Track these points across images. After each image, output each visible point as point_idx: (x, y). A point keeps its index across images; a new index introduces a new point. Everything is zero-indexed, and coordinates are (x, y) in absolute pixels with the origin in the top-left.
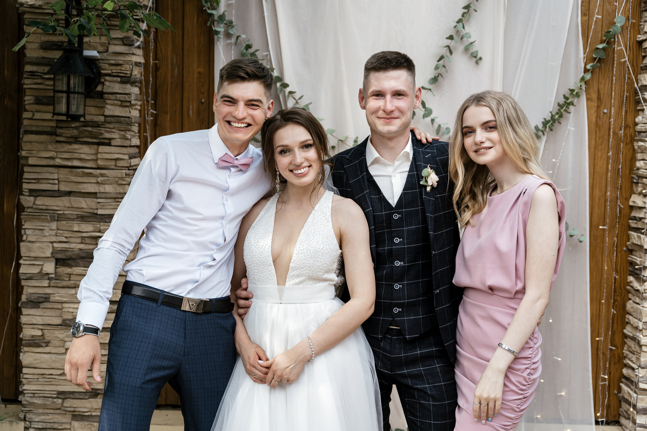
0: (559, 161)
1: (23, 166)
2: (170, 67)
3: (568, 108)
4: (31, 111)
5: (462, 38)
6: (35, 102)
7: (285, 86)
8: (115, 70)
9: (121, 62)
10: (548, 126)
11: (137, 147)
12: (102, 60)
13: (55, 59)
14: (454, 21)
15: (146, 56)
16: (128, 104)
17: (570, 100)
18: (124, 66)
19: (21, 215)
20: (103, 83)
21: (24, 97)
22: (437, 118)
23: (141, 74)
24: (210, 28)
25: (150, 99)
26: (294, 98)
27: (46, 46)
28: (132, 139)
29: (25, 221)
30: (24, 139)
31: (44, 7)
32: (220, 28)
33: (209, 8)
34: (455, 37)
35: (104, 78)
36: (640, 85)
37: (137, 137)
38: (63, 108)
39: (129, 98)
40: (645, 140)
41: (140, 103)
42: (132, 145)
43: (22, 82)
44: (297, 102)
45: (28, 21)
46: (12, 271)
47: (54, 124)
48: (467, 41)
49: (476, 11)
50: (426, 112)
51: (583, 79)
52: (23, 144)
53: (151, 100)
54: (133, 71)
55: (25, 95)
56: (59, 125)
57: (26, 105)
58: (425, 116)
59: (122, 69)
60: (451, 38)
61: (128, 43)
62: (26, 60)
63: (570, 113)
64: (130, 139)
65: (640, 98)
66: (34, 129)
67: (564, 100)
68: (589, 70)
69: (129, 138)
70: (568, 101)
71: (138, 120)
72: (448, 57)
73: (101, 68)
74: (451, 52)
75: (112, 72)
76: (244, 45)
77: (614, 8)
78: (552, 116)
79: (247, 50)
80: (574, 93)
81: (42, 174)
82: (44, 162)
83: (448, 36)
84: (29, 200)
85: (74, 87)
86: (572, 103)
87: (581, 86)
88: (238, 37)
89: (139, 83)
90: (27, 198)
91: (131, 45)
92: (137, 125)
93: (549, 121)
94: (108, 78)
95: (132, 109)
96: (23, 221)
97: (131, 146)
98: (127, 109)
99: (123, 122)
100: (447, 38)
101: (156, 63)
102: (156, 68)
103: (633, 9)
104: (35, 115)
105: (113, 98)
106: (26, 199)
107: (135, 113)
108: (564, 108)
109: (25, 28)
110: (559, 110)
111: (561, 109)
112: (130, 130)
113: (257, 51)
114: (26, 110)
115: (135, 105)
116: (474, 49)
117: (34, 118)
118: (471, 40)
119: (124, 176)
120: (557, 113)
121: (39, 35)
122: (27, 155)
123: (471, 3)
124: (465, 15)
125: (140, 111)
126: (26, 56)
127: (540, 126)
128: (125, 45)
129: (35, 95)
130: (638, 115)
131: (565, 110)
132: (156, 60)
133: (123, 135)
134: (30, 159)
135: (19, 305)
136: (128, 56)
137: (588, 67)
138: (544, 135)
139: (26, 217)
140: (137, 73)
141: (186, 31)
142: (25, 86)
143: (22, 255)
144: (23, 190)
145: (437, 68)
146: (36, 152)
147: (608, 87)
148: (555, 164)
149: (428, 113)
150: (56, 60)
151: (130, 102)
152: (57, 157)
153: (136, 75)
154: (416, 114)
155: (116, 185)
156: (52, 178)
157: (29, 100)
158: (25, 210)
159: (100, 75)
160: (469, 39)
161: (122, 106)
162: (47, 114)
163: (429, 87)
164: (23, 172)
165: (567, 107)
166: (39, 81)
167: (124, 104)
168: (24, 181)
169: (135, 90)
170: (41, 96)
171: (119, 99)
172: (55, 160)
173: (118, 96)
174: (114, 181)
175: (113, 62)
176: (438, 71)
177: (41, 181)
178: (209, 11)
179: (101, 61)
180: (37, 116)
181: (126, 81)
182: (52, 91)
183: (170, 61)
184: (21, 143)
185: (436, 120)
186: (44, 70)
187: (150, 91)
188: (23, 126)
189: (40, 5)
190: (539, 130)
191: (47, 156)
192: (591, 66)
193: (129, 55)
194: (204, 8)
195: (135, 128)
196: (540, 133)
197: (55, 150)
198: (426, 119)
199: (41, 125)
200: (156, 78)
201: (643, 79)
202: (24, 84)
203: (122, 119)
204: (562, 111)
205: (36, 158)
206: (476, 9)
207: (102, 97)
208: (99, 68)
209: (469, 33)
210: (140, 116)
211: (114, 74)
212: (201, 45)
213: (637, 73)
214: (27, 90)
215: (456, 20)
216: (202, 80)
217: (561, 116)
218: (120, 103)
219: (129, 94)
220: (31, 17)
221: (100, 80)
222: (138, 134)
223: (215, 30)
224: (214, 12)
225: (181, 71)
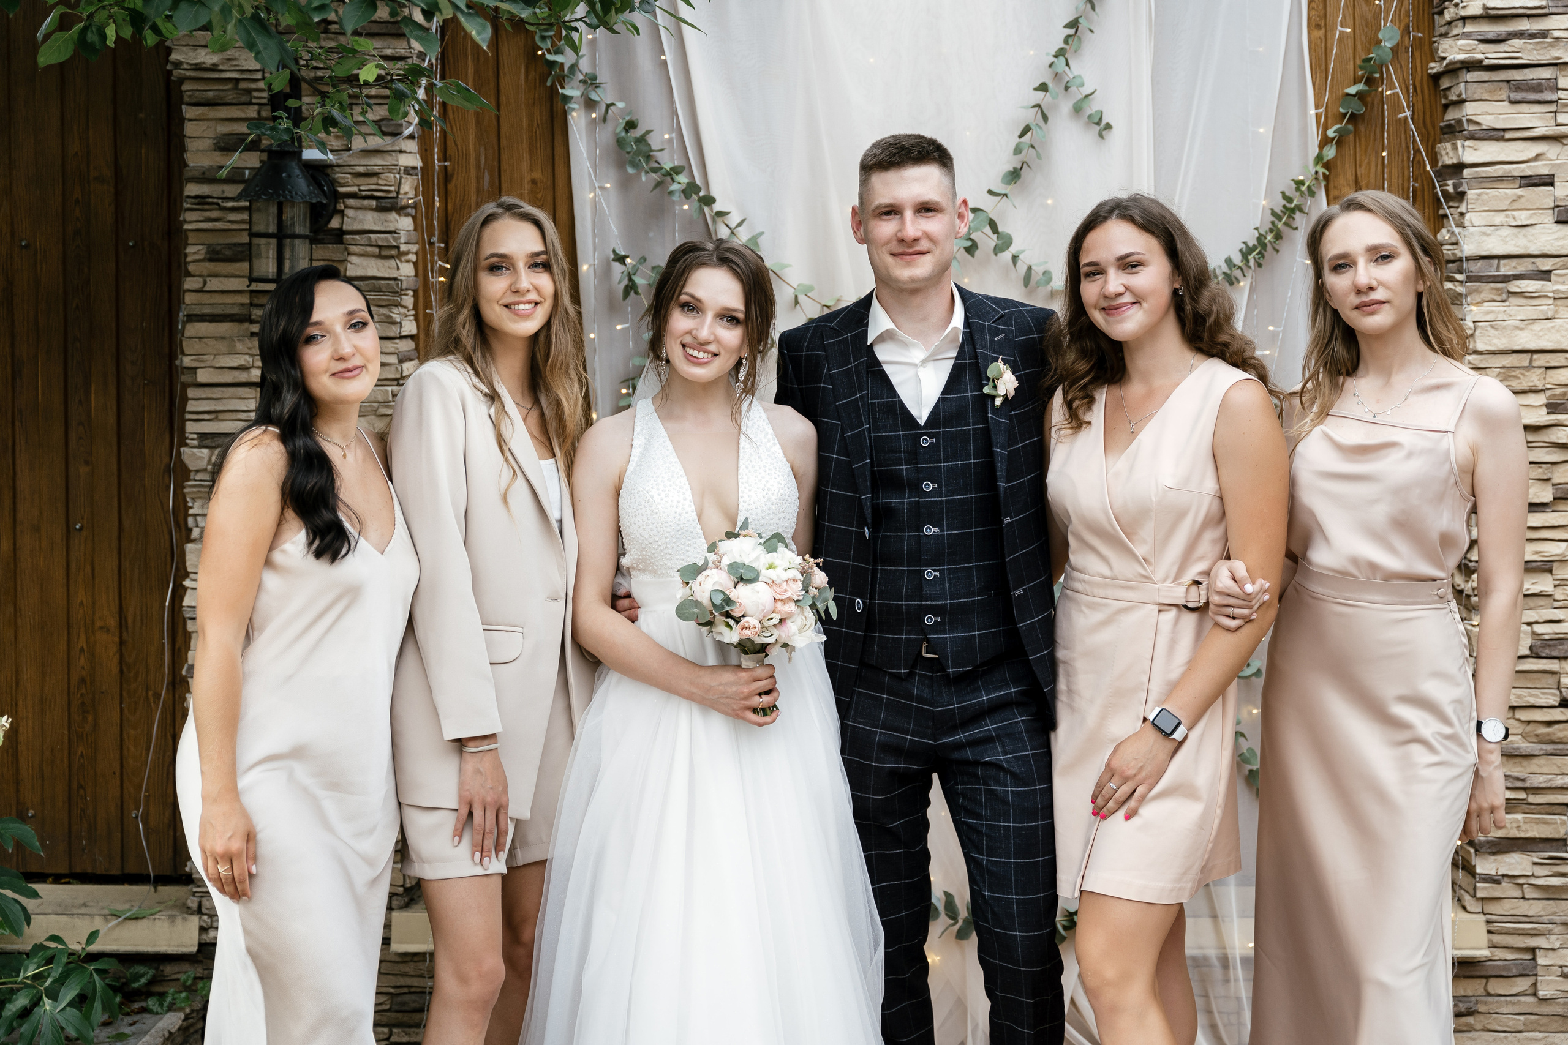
0: (1281, 329)
1: (185, 386)
2: (473, 173)
3: (1294, 219)
4: (200, 276)
5: (1067, 88)
6: (208, 256)
7: (709, 201)
8: (366, 185)
9: (376, 169)
10: (1250, 257)
11: (412, 337)
12: (339, 166)
13: (247, 168)
14: (1048, 54)
15: (425, 152)
16: (394, 252)
17: (1295, 202)
18: (382, 176)
19: (184, 487)
20: (342, 212)
21: (185, 249)
22: (1023, 251)
23: (416, 189)
24: (553, 91)
25: (435, 239)
26: (727, 226)
27: (226, 145)
28: (404, 323)
29: (194, 499)
30: (187, 333)
31: (221, 67)
32: (572, 90)
33: (549, 52)
34: (1050, 86)
35: (344, 203)
36: (1440, 165)
37: (412, 318)
38: (268, 267)
39: (395, 239)
40: (1454, 277)
41: (414, 248)
42: (403, 334)
43: (181, 219)
44: (733, 233)
45: (190, 96)
46: (167, 604)
47: (245, 299)
48: (1077, 94)
49: (1092, 31)
50: (1000, 242)
51: (1319, 159)
52: (184, 343)
53: (440, 241)
54: (402, 186)
55: (187, 244)
56: (256, 301)
57: (189, 263)
58: (998, 250)
59: (381, 182)
60: (1043, 88)
61: (390, 130)
62: (188, 174)
63: (1296, 228)
64: (400, 323)
65: (1437, 192)
66: (206, 310)
67: (1284, 202)
68: (1333, 139)
69: (398, 320)
70: (1293, 206)
71: (412, 285)
72: (1040, 128)
73: (339, 183)
74: (1045, 118)
75: (360, 190)
76: (622, 123)
77: (1377, 10)
78: (1260, 239)
79: (627, 131)
80: (1304, 188)
81: (225, 401)
82: (228, 377)
83: (1037, 85)
84: (199, 454)
85: (293, 224)
86: (1300, 208)
87: (1317, 173)
88: (608, 106)
89: (412, 207)
90: (195, 450)
91: (396, 134)
92: (411, 293)
93: (1254, 248)
94: (351, 202)
95: (401, 261)
96: (188, 500)
97: (401, 337)
98: (392, 262)
99: (384, 289)
100: (1036, 89)
101: (446, 167)
102: (447, 176)
103: (1416, 10)
104: (208, 282)
105: (362, 243)
106: (194, 454)
107: (406, 270)
108: (1284, 220)
109: (184, 111)
110: (1273, 223)
111: (1276, 222)
112: (398, 305)
113: (648, 132)
114: (189, 274)
115: (407, 253)
116: (1093, 107)
117: (206, 288)
118: (1086, 90)
119: (390, 398)
120: (1271, 231)
121: (211, 123)
122: (195, 364)
123: (1080, 17)
124: (1070, 41)
125: (415, 264)
126: (186, 165)
127: (1237, 259)
128: (384, 134)
129: (206, 242)
130: (1443, 227)
131: (1286, 224)
132: (445, 161)
133: (384, 315)
134: (199, 371)
135: (184, 673)
136: (391, 155)
137: (1331, 133)
138: (1244, 276)
139: (194, 490)
140: (408, 187)
141: (503, 99)
142: (186, 227)
143: (189, 570)
144: (187, 435)
145: (1018, 151)
146: (212, 357)
147: (1376, 171)
148: (1274, 335)
149: (1004, 243)
150: (247, 172)
151: (398, 248)
152: (253, 367)
153: (406, 193)
154: (979, 246)
155: (373, 417)
156: (245, 409)
157: (195, 253)
158: (192, 477)
159: (337, 196)
160: (1080, 89)
161: (380, 257)
162: (232, 279)
163: (1003, 192)
164: (185, 399)
165: (1289, 217)
166: (215, 214)
167: (384, 253)
168: (188, 416)
169: (405, 223)
170: (220, 245)
171: (375, 244)
172: (249, 373)
173: (372, 236)
174: (369, 409)
175: (361, 169)
176: (1021, 157)
177: (221, 416)
178: (549, 57)
179: (337, 169)
180: (213, 284)
181: (389, 205)
182: (246, 234)
183: (472, 160)
184: (181, 341)
185: (1021, 256)
186: (223, 192)
187: (435, 223)
188: (183, 306)
189: (214, 65)
190: (1235, 266)
191: (235, 365)
192: (1334, 132)
193: (394, 154)
194: (540, 53)
195: (408, 300)
196: (1237, 273)
197: (250, 352)
198: (999, 255)
199: (221, 301)
200: (445, 197)
201: (1443, 152)
202: (185, 222)
203: (382, 282)
204: (1280, 225)
205: (211, 369)
206: (1092, 28)
207: (340, 241)
208: (333, 183)
209: (1080, 76)
210: (416, 275)
211: (364, 193)
212: (535, 125)
213: (1435, 140)
214: (190, 234)
215: (1054, 53)
216: (539, 196)
217: (1278, 236)
218: (376, 250)
219: (395, 232)
220: (195, 88)
221: (335, 206)
222: (413, 312)
223: (563, 94)
224: (559, 58)
225: (497, 181)
